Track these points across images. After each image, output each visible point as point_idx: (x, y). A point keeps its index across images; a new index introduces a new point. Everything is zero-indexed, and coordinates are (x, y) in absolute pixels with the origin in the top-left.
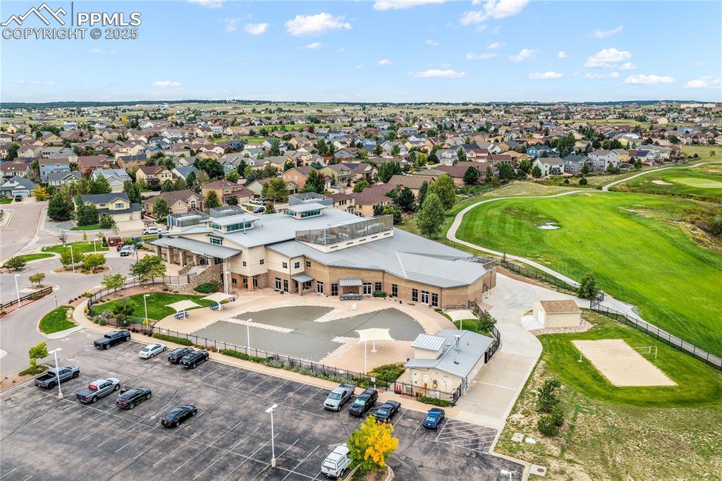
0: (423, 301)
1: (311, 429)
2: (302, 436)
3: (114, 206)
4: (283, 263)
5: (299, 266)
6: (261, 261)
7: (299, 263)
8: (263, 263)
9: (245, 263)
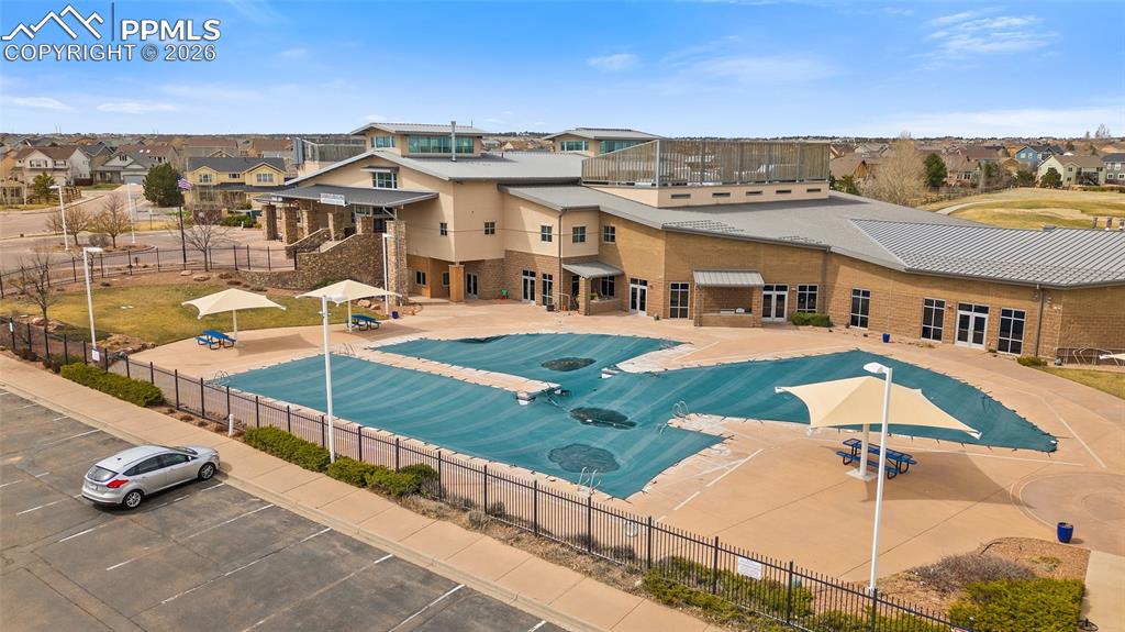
0: (963, 338)
3: (255, 178)
4: (543, 228)
5: (582, 239)
6: (487, 225)
7: (583, 228)
8: (493, 232)
9: (443, 225)
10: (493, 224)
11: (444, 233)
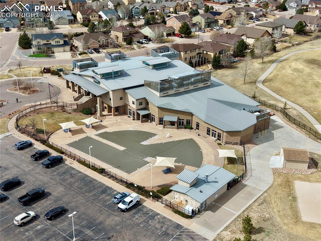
0: (213, 136)
1: (105, 221)
2: (98, 225)
3: (54, 42)
4: (133, 101)
5: (142, 104)
6: (120, 98)
7: (142, 102)
8: (122, 99)
9: (110, 99)
10: (122, 98)
11: (110, 100)
